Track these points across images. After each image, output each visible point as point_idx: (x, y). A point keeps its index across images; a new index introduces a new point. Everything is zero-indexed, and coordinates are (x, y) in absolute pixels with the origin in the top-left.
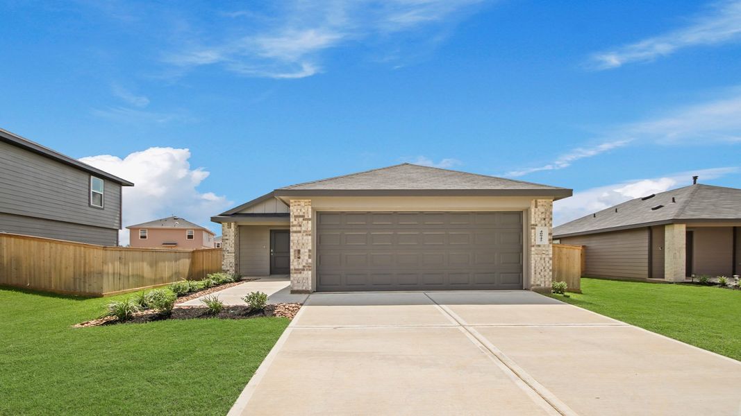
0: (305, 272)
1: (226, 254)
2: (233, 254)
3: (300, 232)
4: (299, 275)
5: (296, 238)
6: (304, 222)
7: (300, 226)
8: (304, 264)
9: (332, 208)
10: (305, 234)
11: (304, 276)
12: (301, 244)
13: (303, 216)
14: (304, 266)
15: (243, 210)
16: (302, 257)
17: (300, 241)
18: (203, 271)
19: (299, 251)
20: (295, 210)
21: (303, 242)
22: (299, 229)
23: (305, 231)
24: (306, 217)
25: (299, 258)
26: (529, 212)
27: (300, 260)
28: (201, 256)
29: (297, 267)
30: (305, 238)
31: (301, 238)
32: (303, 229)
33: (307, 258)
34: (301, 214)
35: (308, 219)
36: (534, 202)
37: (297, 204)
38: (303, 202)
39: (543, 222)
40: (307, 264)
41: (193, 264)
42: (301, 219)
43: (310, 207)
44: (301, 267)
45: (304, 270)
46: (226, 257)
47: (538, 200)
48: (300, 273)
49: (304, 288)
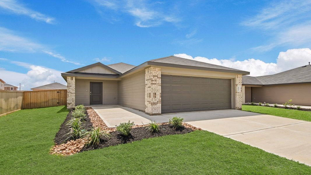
0: (158, 104)
1: (70, 94)
2: (75, 94)
3: (156, 84)
4: (155, 106)
5: (154, 87)
6: (158, 79)
7: (156, 81)
8: (158, 100)
9: (169, 73)
10: (158, 85)
11: (157, 106)
12: (156, 90)
13: (157, 76)
14: (158, 101)
15: (81, 71)
16: (157, 96)
17: (156, 89)
18: (31, 103)
19: (155, 93)
20: (153, 73)
21: (157, 89)
22: (155, 82)
23: (158, 84)
24: (159, 77)
25: (155, 97)
26: (235, 80)
27: (156, 98)
28: (30, 94)
29: (154, 102)
30: (158, 87)
31: (156, 87)
32: (157, 82)
33: (159, 97)
34: (156, 75)
35: (160, 78)
36: (237, 76)
37: (154, 69)
38: (157, 69)
39: (239, 83)
40: (159, 100)
41: (24, 99)
42: (156, 77)
43: (160, 72)
44: (156, 102)
45: (157, 103)
46: (69, 96)
47: (238, 75)
48: (156, 105)
49: (158, 112)
